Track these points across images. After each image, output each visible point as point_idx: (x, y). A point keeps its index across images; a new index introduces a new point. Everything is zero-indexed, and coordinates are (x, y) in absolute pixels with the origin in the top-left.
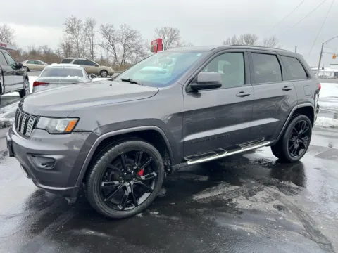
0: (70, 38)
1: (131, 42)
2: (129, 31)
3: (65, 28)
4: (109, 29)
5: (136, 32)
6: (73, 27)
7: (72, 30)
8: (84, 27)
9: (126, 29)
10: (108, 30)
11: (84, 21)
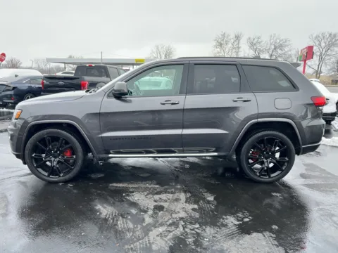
0: (218, 53)
1: (280, 52)
2: (278, 41)
3: (215, 44)
4: (256, 40)
5: (286, 41)
6: (222, 42)
7: (221, 45)
8: (232, 41)
9: (275, 39)
10: (254, 42)
11: (232, 36)
